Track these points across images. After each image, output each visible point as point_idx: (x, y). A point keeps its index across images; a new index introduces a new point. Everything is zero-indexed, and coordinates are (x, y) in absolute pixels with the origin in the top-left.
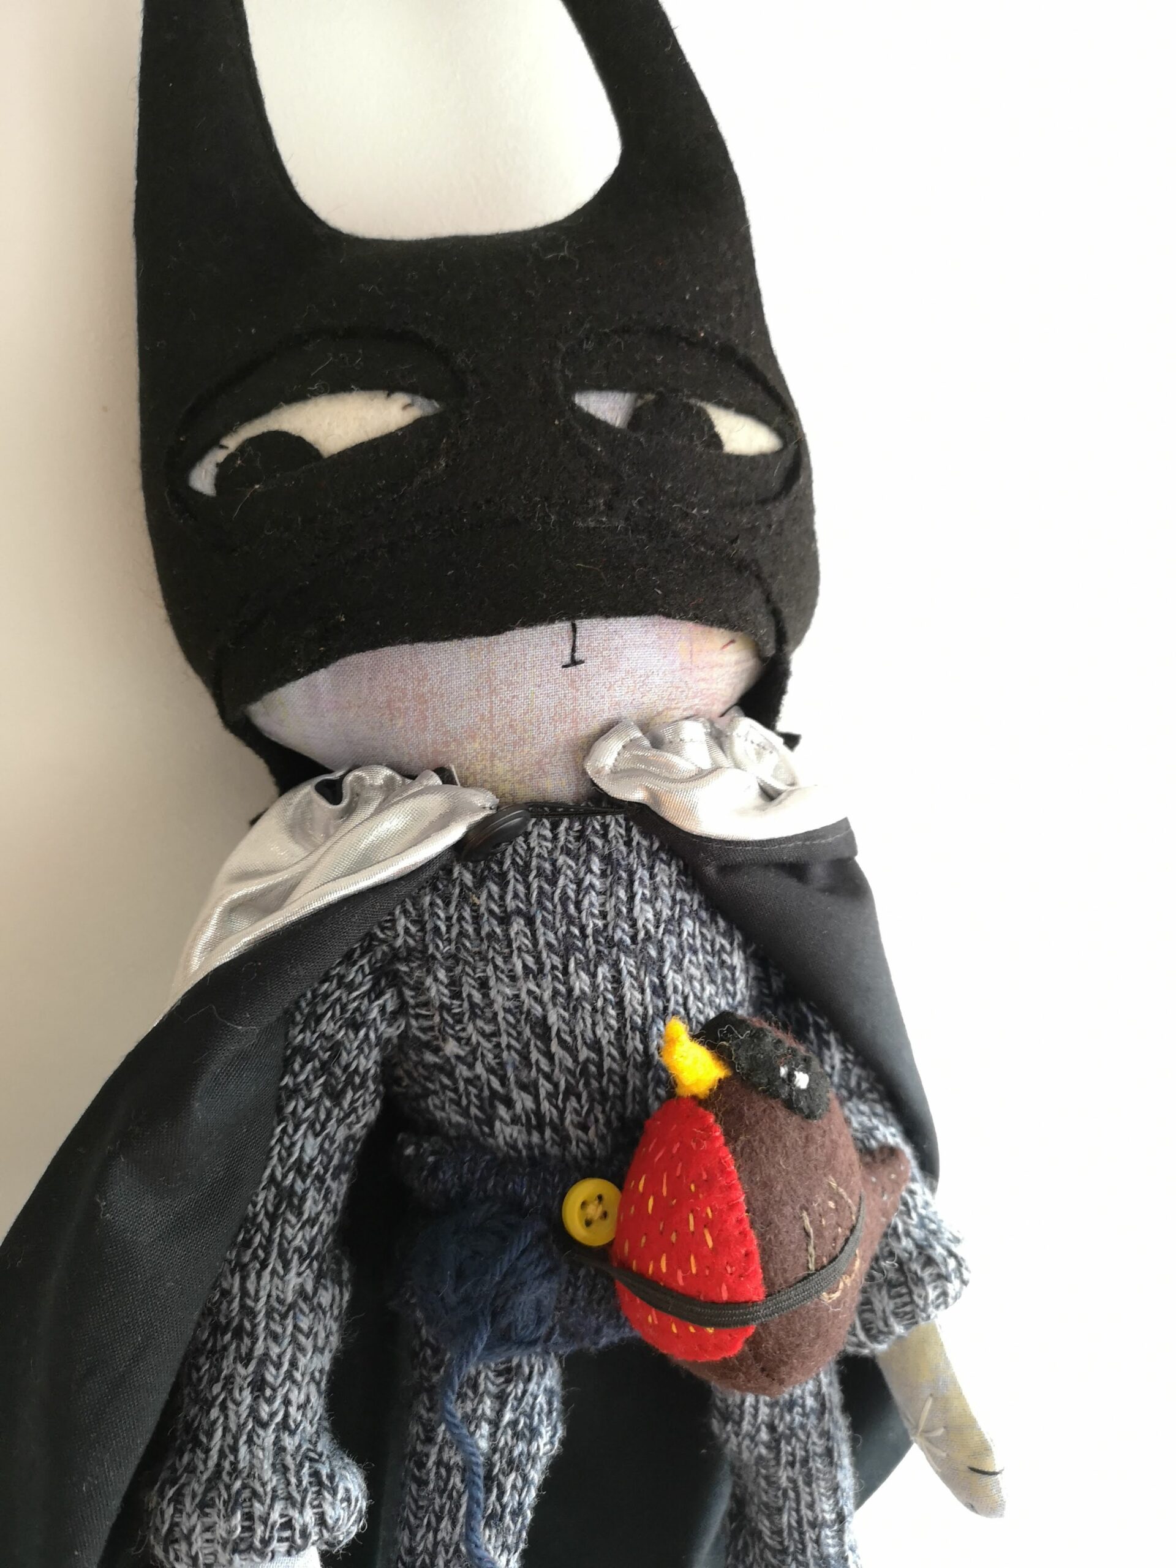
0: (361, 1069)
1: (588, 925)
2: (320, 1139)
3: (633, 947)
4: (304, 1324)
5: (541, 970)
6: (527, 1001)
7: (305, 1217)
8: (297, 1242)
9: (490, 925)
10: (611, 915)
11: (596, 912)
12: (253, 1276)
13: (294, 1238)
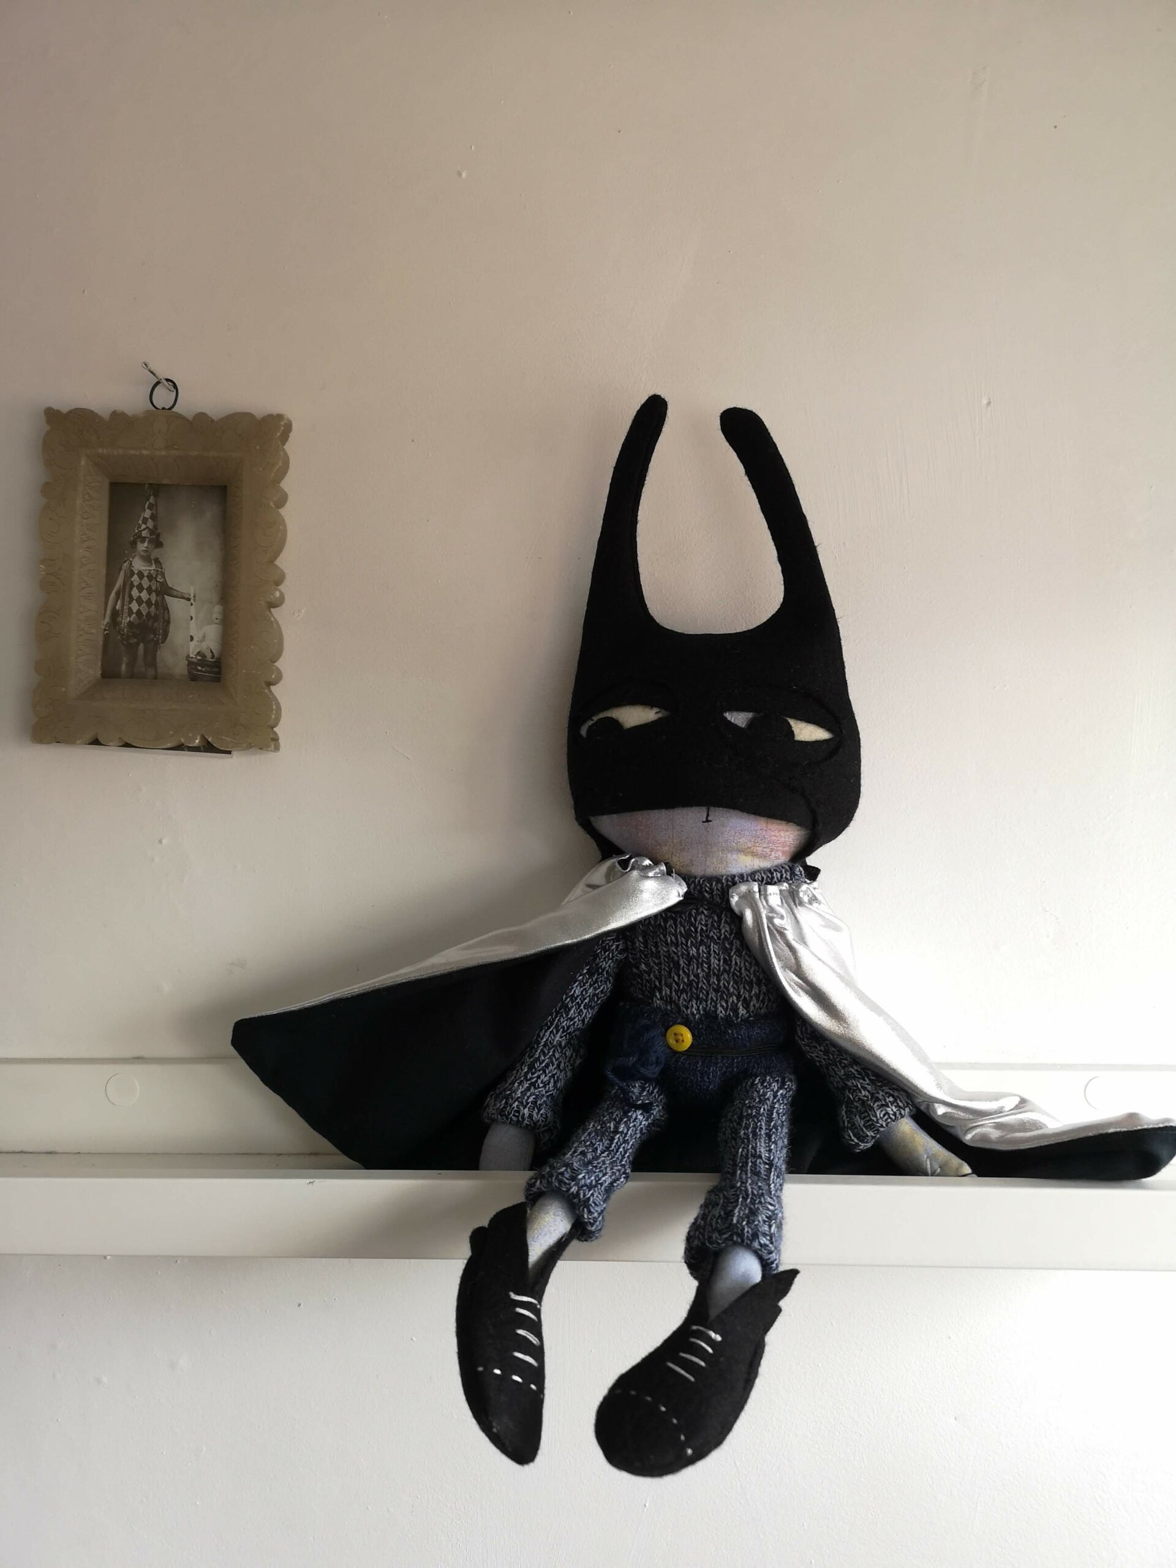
0: (603, 967)
1: (698, 927)
2: (582, 989)
3: (718, 941)
4: (557, 1055)
5: (677, 943)
6: (673, 955)
7: (569, 1016)
8: (564, 1024)
9: (660, 921)
10: (709, 926)
11: (703, 923)
12: (543, 1031)
13: (563, 1022)
